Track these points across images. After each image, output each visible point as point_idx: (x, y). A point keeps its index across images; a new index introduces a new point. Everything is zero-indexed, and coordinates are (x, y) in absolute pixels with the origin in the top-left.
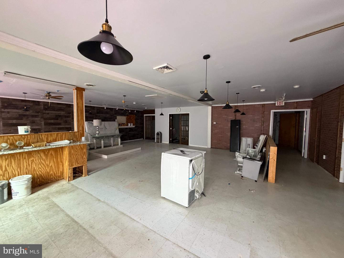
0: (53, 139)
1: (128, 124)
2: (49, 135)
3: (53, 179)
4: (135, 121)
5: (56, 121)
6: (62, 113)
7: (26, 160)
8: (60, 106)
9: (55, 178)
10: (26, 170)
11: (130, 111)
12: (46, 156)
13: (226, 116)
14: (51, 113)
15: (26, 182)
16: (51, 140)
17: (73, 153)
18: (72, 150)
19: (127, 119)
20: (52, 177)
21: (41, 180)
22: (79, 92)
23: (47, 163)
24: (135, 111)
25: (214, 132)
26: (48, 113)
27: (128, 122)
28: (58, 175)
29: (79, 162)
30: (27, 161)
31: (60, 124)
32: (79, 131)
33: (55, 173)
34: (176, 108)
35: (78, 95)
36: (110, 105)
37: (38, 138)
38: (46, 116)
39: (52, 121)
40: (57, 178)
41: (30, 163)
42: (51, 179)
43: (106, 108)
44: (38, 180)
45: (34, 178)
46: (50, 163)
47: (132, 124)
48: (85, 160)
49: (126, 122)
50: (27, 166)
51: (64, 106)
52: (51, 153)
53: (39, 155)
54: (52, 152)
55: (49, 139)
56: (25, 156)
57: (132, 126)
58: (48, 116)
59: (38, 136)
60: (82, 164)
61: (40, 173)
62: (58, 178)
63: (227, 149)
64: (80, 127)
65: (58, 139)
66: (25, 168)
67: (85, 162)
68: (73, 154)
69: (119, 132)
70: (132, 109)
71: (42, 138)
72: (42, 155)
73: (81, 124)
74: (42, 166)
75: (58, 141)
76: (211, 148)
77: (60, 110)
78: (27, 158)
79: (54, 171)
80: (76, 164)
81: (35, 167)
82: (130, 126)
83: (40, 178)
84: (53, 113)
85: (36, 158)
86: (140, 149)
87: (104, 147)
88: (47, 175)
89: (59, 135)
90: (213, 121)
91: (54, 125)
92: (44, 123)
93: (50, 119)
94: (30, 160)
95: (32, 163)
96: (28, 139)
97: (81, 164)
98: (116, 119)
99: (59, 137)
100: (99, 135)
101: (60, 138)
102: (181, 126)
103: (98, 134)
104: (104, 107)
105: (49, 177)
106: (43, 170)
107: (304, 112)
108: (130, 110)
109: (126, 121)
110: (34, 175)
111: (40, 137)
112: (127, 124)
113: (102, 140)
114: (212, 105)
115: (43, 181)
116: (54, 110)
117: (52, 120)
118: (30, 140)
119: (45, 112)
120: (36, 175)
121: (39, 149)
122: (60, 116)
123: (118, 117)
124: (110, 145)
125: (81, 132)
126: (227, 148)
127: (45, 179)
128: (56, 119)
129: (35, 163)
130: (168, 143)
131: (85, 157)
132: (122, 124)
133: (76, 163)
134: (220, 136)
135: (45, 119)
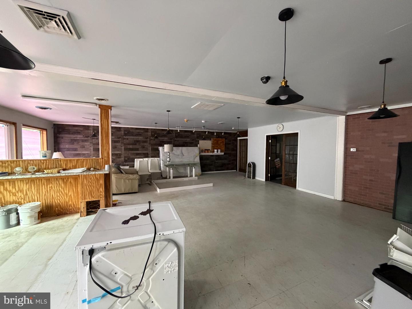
0: (73, 166)
1: (215, 150)
2: (68, 161)
3: (72, 210)
4: (224, 147)
5: (135, 147)
6: (140, 138)
7: (45, 186)
8: (138, 131)
9: (75, 210)
10: (45, 196)
11: (215, 134)
12: (65, 183)
14: (131, 139)
15: (29, 211)
16: (70, 167)
17: (85, 184)
18: (85, 180)
19: (213, 144)
20: (71, 208)
21: (59, 209)
22: (103, 111)
23: (65, 192)
24: (223, 133)
25: (351, 168)
26: (127, 139)
27: (214, 148)
28: (77, 206)
29: (93, 195)
30: (46, 188)
31: (137, 149)
32: (104, 158)
33: (75, 203)
34: (277, 125)
35: (103, 115)
36: (186, 127)
37: (57, 163)
38: (126, 141)
39: (131, 147)
40: (76, 210)
41: (49, 190)
42: (70, 210)
43: (179, 130)
44: (57, 209)
45: (53, 206)
46: (69, 192)
47: (219, 150)
48: (101, 193)
49: (212, 148)
50: (45, 192)
51: (142, 131)
52: (71, 181)
53: (58, 183)
54: (71, 179)
55: (69, 166)
56: (44, 182)
57: (219, 152)
58: (127, 141)
59: (57, 161)
60: (98, 198)
61: (58, 201)
62: (78, 210)
63: (386, 210)
64: (105, 152)
65: (78, 166)
66: (44, 194)
67: (101, 196)
68: (86, 186)
69: (199, 160)
70: (218, 130)
71: (61, 164)
72: (61, 182)
73: (106, 150)
74: (60, 194)
75: (79, 168)
76: (344, 200)
77: (139, 135)
78: (45, 184)
79: (74, 201)
80: (90, 198)
81: (53, 194)
82: (217, 152)
83: (59, 207)
84: (131, 138)
85: (54, 185)
86: (211, 185)
87: (174, 177)
88: (65, 205)
89: (80, 162)
90: (348, 146)
91: (133, 150)
92: (124, 148)
93: (129, 144)
94: (48, 186)
95: (50, 190)
96: (47, 165)
97: (96, 198)
98: (199, 144)
99: (80, 163)
100: (170, 163)
101: (80, 165)
102: (286, 154)
103: (169, 161)
104: (178, 130)
105: (68, 208)
106: (61, 198)
108: (216, 132)
109: (212, 146)
110: (53, 202)
111: (59, 162)
112: (213, 150)
113: (171, 169)
114: (346, 112)
115: (61, 210)
116: (133, 136)
117: (131, 145)
118: (49, 165)
119: (125, 137)
120: (54, 204)
121: (47, 176)
122: (138, 141)
123: (201, 142)
124: (186, 175)
125: (105, 158)
126: (385, 208)
127: (63, 208)
128: (134, 145)
129: (53, 190)
130: (264, 180)
131: (101, 189)
132: (205, 150)
133: (90, 196)
134: (368, 178)
135: (125, 144)
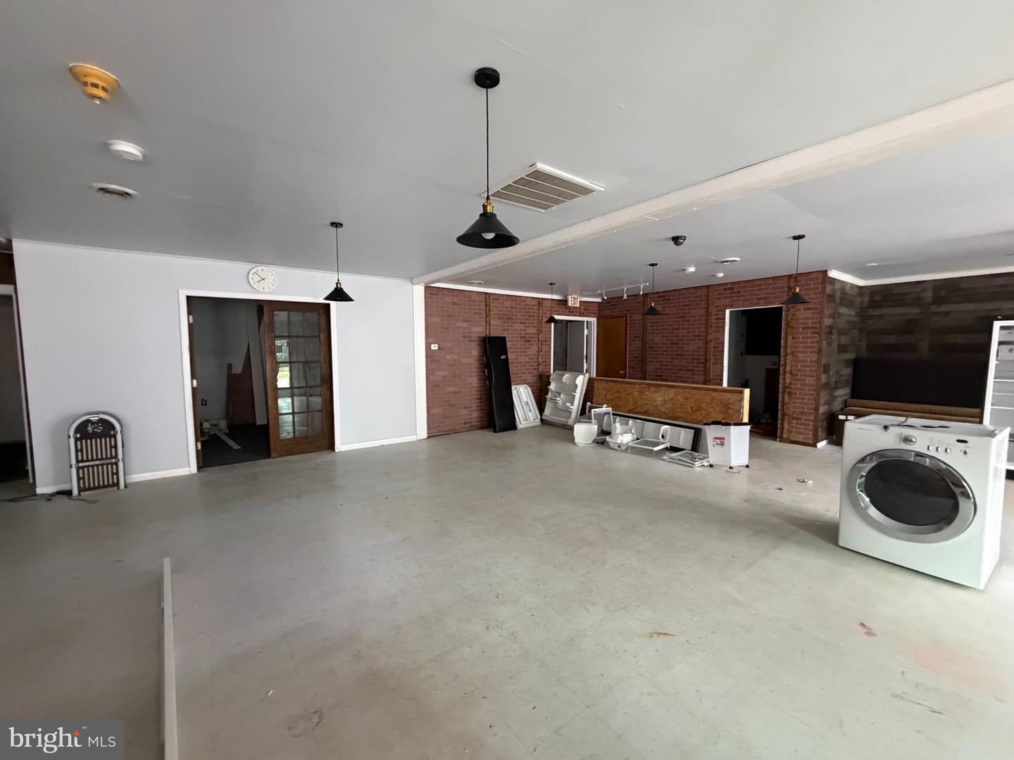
13: (465, 325)
76: (429, 437)
90: (429, 341)
107: (583, 322)
130: (190, 469)
134: (452, 389)
